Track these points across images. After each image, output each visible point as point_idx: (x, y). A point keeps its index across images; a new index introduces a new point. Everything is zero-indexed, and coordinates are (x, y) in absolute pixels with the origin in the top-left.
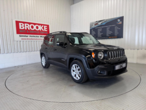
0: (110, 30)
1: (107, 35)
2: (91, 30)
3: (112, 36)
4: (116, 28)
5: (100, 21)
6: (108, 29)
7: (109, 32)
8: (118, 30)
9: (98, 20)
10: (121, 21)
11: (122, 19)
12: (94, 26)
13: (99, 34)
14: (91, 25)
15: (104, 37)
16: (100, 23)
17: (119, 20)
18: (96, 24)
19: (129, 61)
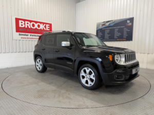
0: (119, 31)
1: (115, 37)
2: (97, 31)
3: (121, 39)
4: (126, 30)
5: (108, 22)
6: (116, 30)
7: (117, 34)
8: (127, 32)
9: (106, 20)
10: (130, 22)
11: (132, 20)
12: (101, 27)
13: (107, 36)
14: (98, 25)
15: (112, 39)
16: (107, 24)
17: (128, 21)
18: (104, 25)
19: (141, 66)
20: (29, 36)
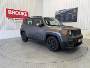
0: (69, 16)
1: (67, 20)
2: (56, 16)
3: (70, 21)
6: (67, 16)
7: (68, 18)
8: (74, 16)
9: (61, 10)
10: (76, 10)
11: (77, 9)
12: (58, 13)
13: (62, 19)
14: (56, 13)
15: (65, 21)
16: (62, 12)
17: (75, 10)
18: (60, 12)
20: (15, 20)
